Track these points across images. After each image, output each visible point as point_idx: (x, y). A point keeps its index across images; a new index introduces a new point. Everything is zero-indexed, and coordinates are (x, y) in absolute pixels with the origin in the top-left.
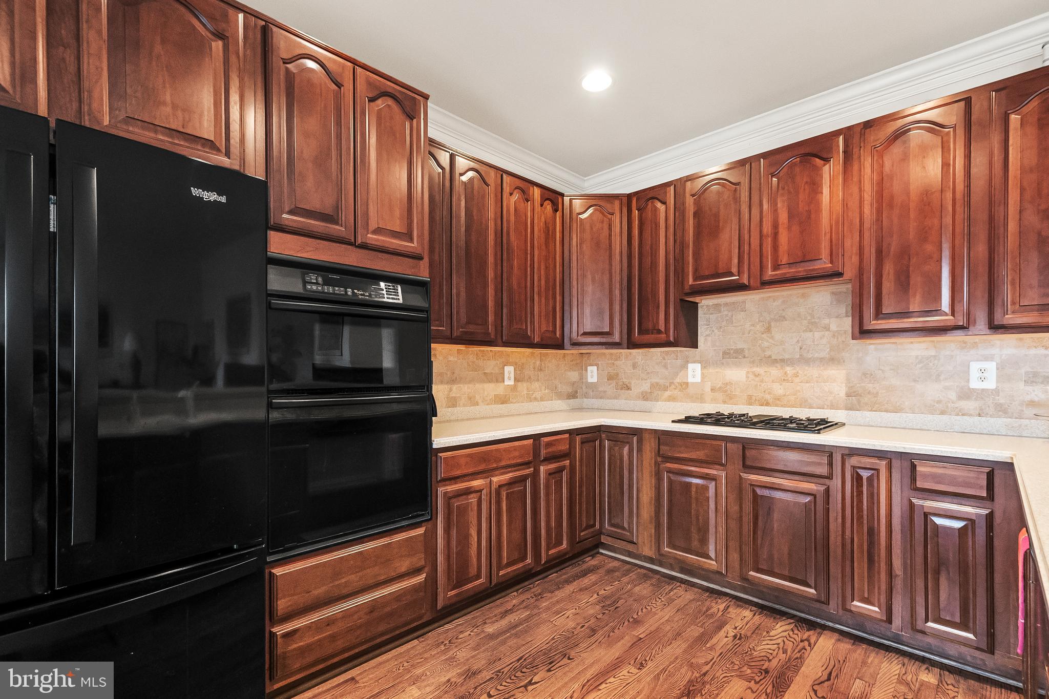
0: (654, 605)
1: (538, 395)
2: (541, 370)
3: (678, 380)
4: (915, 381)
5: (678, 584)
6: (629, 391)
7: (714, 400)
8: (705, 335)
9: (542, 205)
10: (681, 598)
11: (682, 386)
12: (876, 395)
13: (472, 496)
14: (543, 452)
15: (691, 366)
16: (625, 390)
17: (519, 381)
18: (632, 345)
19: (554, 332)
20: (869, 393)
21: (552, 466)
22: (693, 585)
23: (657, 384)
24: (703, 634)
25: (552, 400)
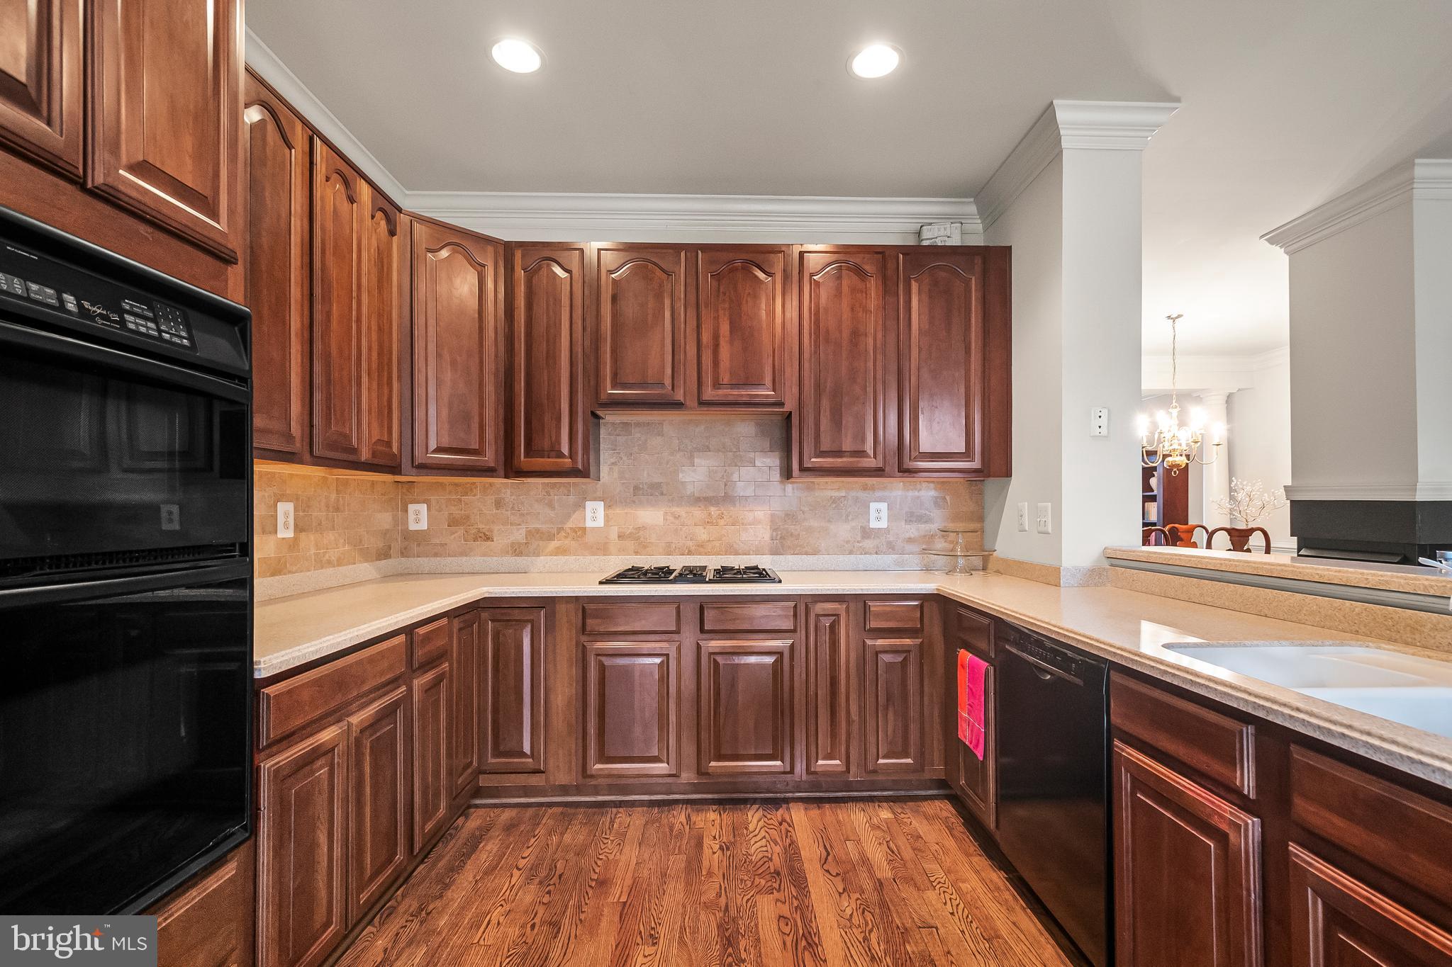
0: (607, 850)
1: (333, 555)
2: (337, 509)
3: (570, 524)
4: (829, 521)
5: (614, 810)
6: (489, 543)
7: (622, 551)
8: (609, 463)
9: (373, 217)
10: (632, 827)
11: (576, 532)
12: (798, 537)
13: (319, 763)
14: (419, 653)
15: (589, 505)
16: (481, 541)
17: (302, 530)
18: (512, 470)
19: (389, 444)
20: (792, 535)
21: (429, 676)
22: (633, 804)
23: (538, 531)
24: (689, 862)
25: (355, 564)
